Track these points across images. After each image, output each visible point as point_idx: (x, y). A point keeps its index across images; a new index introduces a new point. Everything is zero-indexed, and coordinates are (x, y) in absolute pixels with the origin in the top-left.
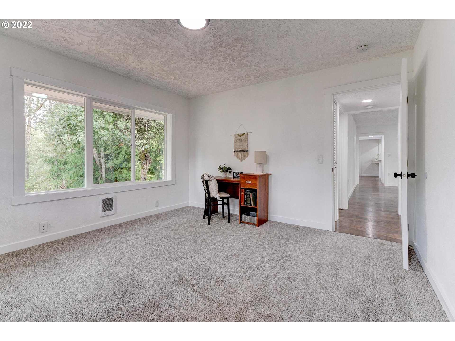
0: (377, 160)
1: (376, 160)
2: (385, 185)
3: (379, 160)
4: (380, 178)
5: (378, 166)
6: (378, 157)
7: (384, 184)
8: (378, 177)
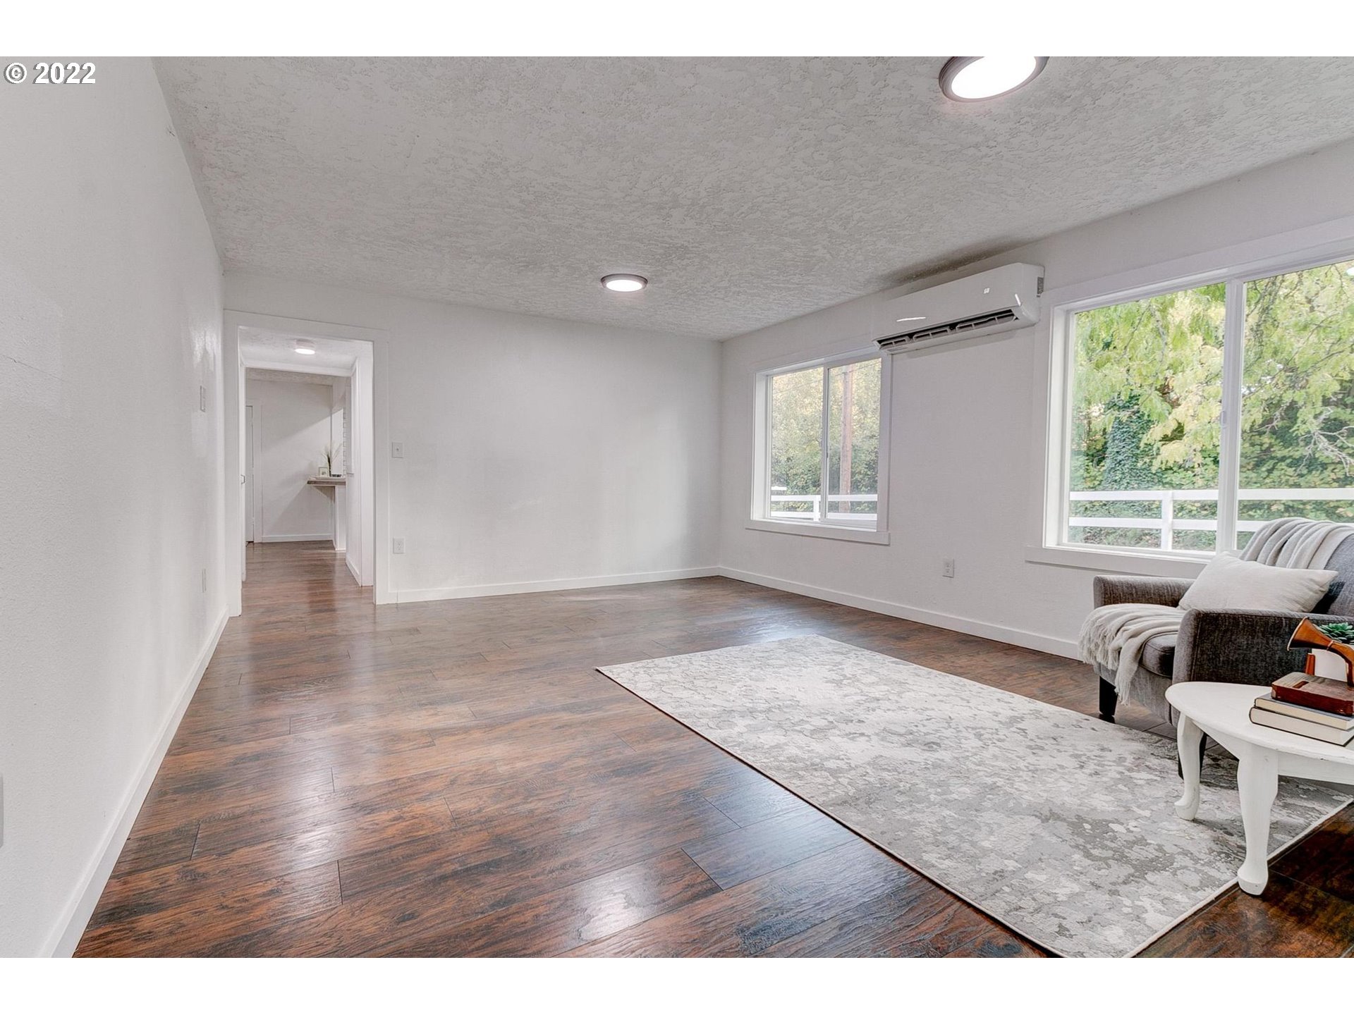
0: (327, 476)
1: (321, 476)
2: (380, 601)
3: (334, 476)
4: (340, 547)
5: (332, 497)
6: (329, 461)
7: (371, 590)
8: (328, 544)
